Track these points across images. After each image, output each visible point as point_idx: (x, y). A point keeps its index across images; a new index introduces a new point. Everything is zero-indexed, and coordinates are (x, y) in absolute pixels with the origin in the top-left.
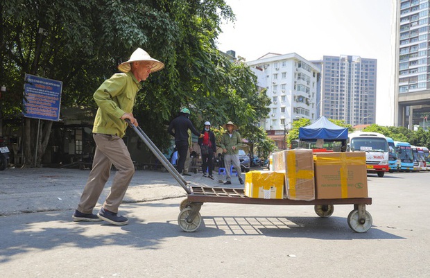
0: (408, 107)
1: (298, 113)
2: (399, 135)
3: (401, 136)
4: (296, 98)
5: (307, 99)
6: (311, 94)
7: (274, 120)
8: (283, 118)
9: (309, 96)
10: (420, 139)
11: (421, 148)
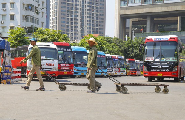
0: (127, 20)
1: (27, 21)
2: (112, 45)
3: (114, 45)
4: (26, 6)
5: (36, 8)
6: (40, 3)
7: (3, 27)
8: (12, 25)
9: (39, 5)
10: (129, 48)
11: (117, 56)
